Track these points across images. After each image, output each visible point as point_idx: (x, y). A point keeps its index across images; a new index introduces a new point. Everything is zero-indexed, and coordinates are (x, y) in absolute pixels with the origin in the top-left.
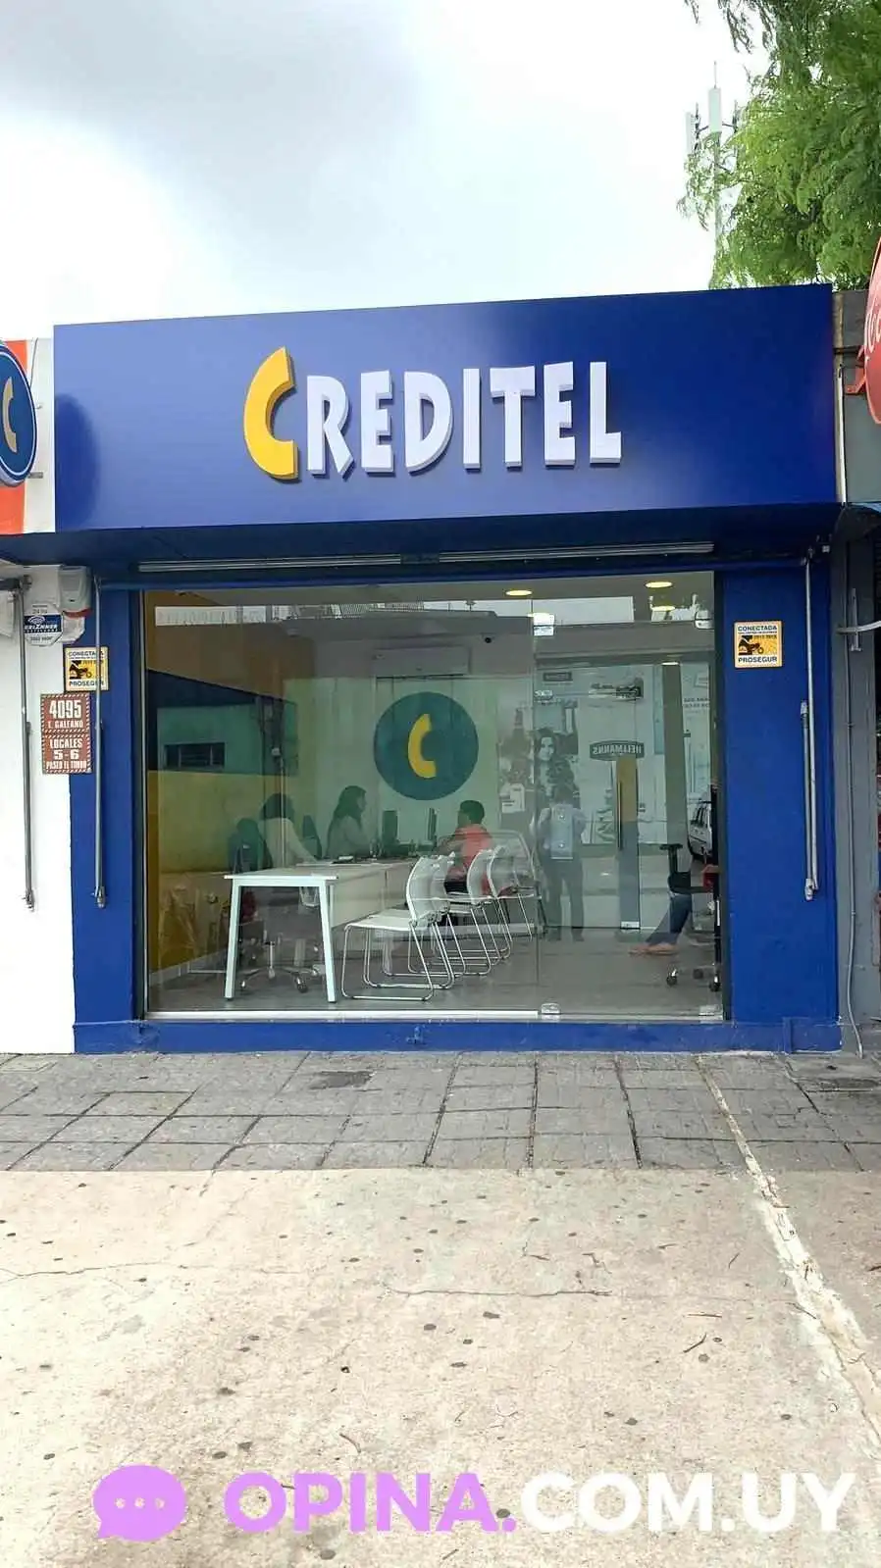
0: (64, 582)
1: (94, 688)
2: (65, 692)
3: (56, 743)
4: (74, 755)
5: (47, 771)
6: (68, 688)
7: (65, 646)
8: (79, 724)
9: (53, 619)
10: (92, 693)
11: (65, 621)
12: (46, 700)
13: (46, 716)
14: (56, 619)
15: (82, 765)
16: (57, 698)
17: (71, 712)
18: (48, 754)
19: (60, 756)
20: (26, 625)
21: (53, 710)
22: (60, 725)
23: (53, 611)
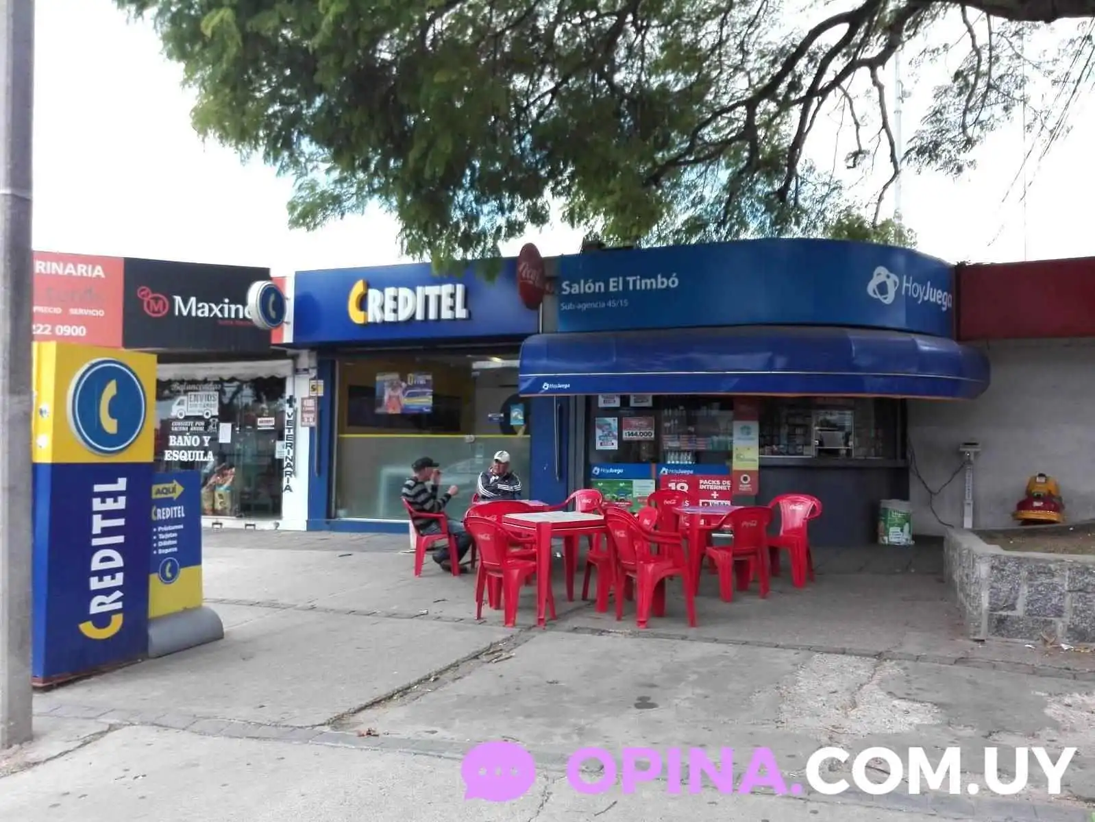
0: (310, 357)
1: (318, 395)
2: (310, 397)
3: (306, 415)
4: (311, 420)
5: (302, 426)
6: (311, 395)
7: (310, 379)
8: (313, 409)
9: (306, 370)
10: (318, 398)
11: (310, 371)
12: (303, 399)
13: (303, 405)
15: (313, 423)
16: (307, 399)
17: (311, 404)
18: (303, 419)
19: (306, 420)
20: (296, 371)
21: (305, 403)
22: (307, 409)
23: (306, 367)
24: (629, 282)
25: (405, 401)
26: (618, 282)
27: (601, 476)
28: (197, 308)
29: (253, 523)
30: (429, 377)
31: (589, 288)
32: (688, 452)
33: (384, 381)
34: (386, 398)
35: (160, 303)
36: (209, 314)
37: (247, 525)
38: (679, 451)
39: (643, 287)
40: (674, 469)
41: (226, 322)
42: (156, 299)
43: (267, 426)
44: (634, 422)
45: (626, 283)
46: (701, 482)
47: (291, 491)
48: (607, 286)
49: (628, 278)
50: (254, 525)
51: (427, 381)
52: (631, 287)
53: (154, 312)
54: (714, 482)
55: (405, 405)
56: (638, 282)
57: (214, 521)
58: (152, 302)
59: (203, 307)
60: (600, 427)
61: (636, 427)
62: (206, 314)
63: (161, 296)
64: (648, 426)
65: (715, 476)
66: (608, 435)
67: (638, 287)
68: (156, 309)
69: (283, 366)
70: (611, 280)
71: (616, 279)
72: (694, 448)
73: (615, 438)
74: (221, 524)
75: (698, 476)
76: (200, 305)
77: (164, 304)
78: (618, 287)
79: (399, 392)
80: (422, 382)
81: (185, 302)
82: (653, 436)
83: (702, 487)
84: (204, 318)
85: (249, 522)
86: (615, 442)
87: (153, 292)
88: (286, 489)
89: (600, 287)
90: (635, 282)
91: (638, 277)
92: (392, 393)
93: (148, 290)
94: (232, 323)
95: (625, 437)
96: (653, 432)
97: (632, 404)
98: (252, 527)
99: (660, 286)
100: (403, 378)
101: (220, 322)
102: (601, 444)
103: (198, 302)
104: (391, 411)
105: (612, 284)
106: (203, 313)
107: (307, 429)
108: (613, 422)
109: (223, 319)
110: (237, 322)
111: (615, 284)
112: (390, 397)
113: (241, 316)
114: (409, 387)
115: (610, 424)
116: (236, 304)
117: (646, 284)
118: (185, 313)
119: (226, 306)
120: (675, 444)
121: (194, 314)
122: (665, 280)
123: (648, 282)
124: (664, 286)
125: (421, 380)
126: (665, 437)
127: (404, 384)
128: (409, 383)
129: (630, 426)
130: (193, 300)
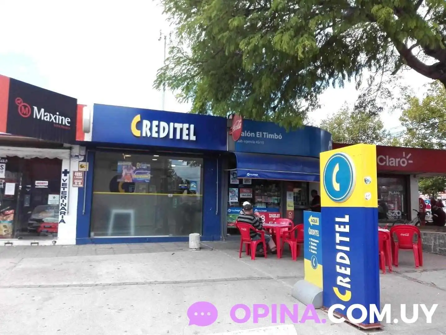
0: (80, 149)
1: (85, 170)
2: (79, 171)
3: (76, 181)
4: (80, 183)
5: (73, 186)
6: (80, 170)
7: (79, 161)
8: (82, 177)
10: (85, 172)
11: (80, 157)
12: (74, 172)
13: (74, 175)
14: (78, 156)
15: (81, 186)
16: (77, 172)
17: (80, 175)
18: (74, 183)
19: (76, 183)
20: (71, 156)
21: (76, 174)
22: (77, 177)
23: (77, 154)
24: (264, 134)
25: (135, 176)
26: (260, 134)
27: (232, 212)
28: (45, 116)
29: (36, 241)
30: (149, 165)
31: (249, 134)
32: (264, 203)
33: (123, 165)
34: (124, 174)
35: (27, 109)
36: (50, 120)
37: (32, 243)
38: (261, 202)
39: (269, 137)
40: (260, 210)
41: (57, 126)
42: (25, 107)
43: (43, 186)
44: (245, 190)
45: (263, 135)
46: (270, 214)
47: (64, 223)
48: (256, 135)
49: (264, 133)
50: (38, 243)
51: (148, 167)
52: (265, 137)
53: (23, 114)
54: (274, 215)
55: (134, 178)
56: (267, 135)
57: (6, 242)
58: (23, 108)
59: (47, 115)
60: (231, 192)
61: (245, 192)
62: (48, 120)
63: (28, 105)
64: (250, 192)
65: (275, 212)
66: (234, 196)
67: (267, 137)
68: (25, 113)
69: (63, 153)
70: (257, 133)
71: (259, 133)
72: (266, 202)
73: (237, 197)
74: (12, 243)
75: (269, 212)
76: (46, 114)
77: (29, 110)
78: (260, 135)
79: (132, 171)
80: (144, 167)
81: (39, 111)
82: (252, 196)
83: (270, 217)
84: (47, 121)
85: (33, 241)
86: (237, 199)
87: (24, 102)
88: (61, 221)
89: (253, 135)
90: (266, 135)
91: (268, 133)
92: (127, 172)
93: (21, 100)
94: (59, 126)
95: (241, 196)
96: (252, 195)
97: (244, 183)
98: (36, 245)
99: (275, 138)
100: (134, 165)
101: (55, 125)
102: (231, 199)
103: (45, 112)
104: (126, 181)
105: (257, 134)
106: (47, 118)
107: (77, 189)
108: (236, 190)
109: (56, 123)
110: (62, 126)
111: (259, 134)
112: (126, 174)
113: (64, 123)
114: (137, 170)
115: (235, 191)
116: (62, 116)
117: (270, 136)
118: (38, 117)
119: (57, 116)
120: (260, 200)
121: (42, 119)
122: (277, 135)
123: (271, 135)
124: (277, 138)
125: (145, 166)
126: (256, 197)
127: (134, 168)
128: (138, 168)
129: (243, 192)
130: (43, 110)
